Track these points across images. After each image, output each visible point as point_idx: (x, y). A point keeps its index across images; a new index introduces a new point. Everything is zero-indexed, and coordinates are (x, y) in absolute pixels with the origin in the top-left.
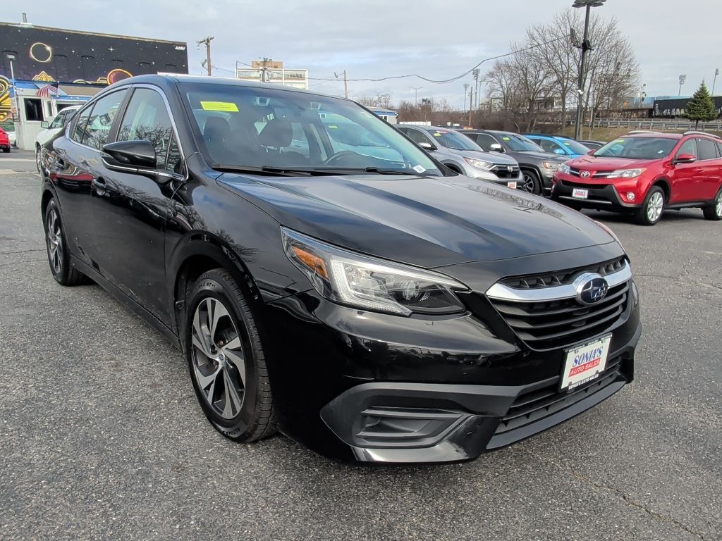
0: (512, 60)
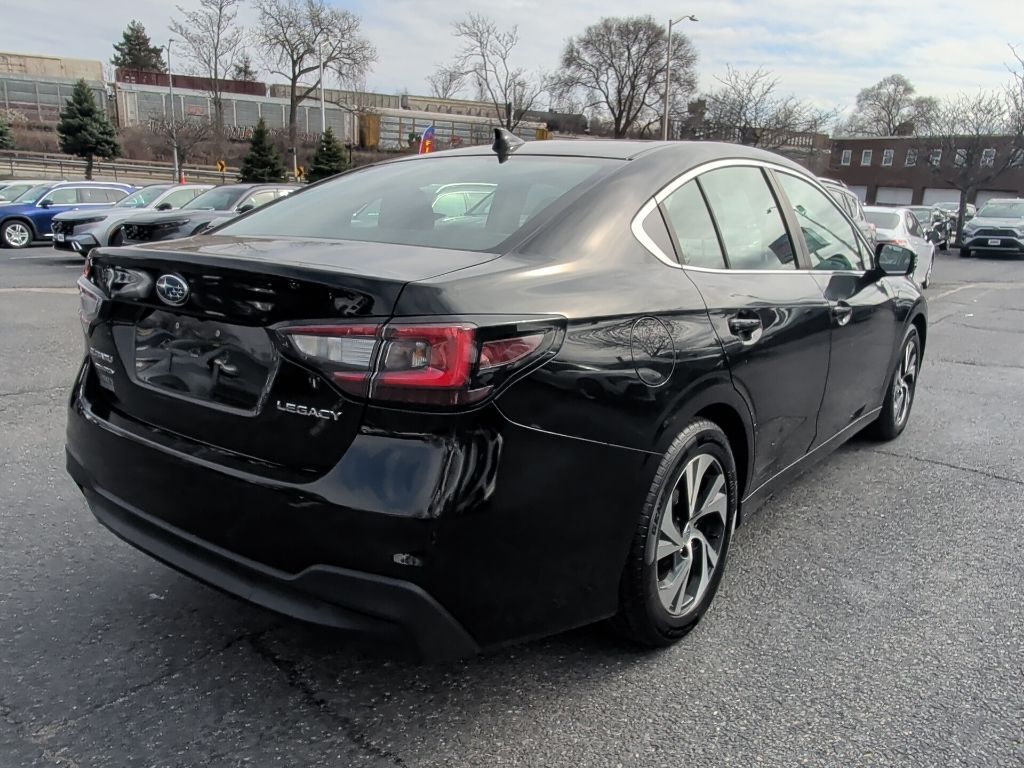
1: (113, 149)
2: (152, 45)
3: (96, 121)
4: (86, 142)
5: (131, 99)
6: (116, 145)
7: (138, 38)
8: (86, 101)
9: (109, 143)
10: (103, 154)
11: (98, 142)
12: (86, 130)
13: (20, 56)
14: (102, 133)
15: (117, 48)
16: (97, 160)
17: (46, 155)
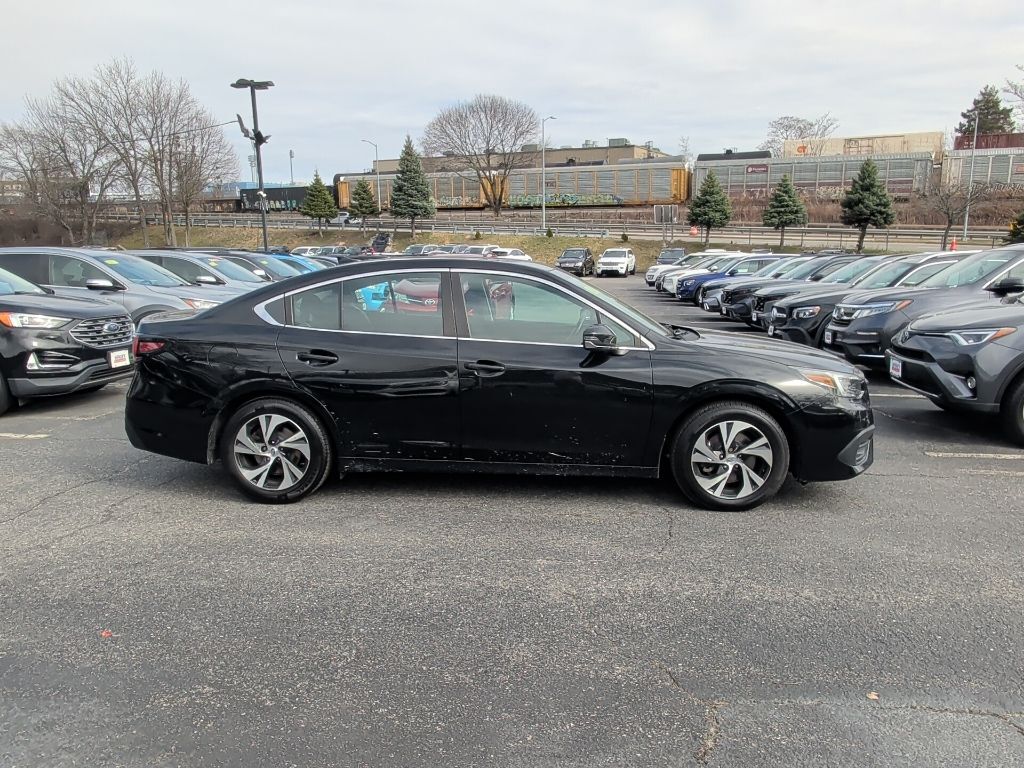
0: (32, 125)
1: (884, 219)
2: (1002, 106)
3: (874, 194)
4: (861, 213)
5: (956, 165)
6: (888, 215)
7: (988, 102)
8: (869, 176)
9: (881, 213)
10: (876, 224)
11: (873, 214)
12: (863, 203)
13: (869, 139)
14: (877, 205)
15: (964, 115)
16: (871, 229)
17: (829, 224)
